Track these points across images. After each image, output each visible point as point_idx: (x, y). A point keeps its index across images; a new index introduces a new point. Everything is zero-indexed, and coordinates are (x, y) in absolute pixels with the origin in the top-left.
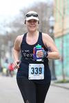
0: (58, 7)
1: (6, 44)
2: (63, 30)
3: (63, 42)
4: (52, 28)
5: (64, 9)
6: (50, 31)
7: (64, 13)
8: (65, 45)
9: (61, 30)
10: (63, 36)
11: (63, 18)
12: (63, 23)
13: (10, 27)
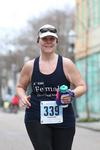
0: (80, 18)
1: (9, 68)
2: (88, 49)
3: (87, 65)
4: (73, 46)
5: (89, 20)
6: (70, 50)
7: (89, 25)
8: (90, 69)
9: (85, 49)
10: (87, 57)
11: (87, 32)
12: (87, 39)
13: (14, 44)
